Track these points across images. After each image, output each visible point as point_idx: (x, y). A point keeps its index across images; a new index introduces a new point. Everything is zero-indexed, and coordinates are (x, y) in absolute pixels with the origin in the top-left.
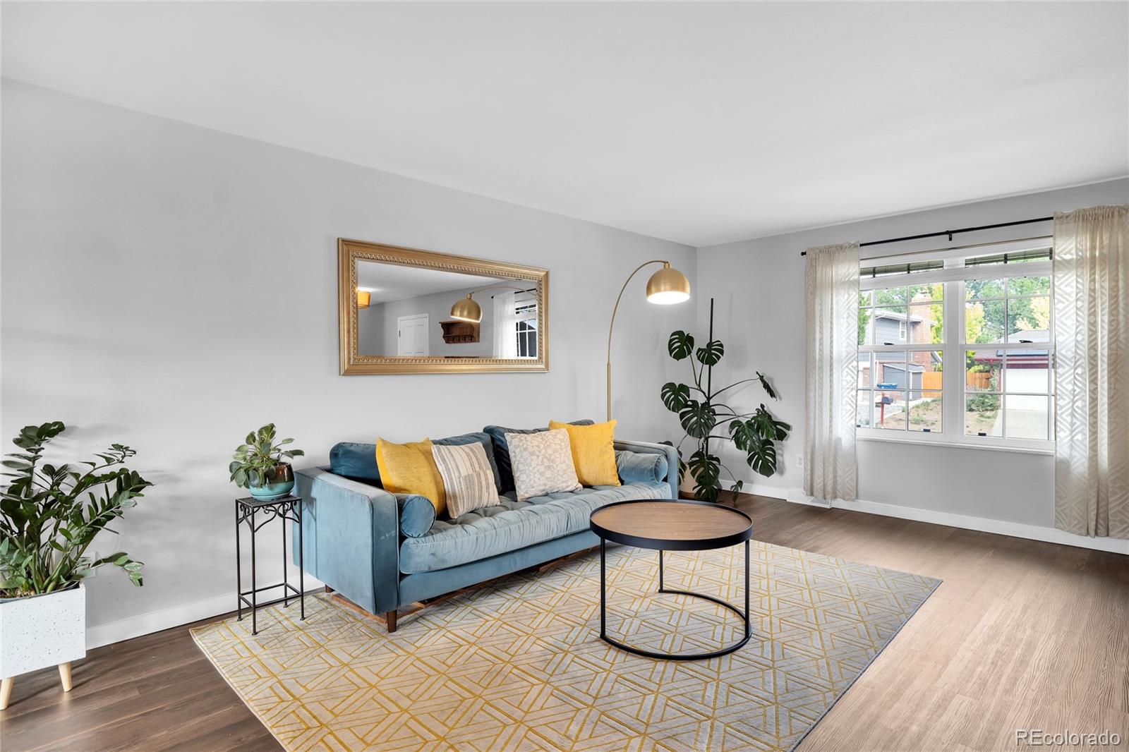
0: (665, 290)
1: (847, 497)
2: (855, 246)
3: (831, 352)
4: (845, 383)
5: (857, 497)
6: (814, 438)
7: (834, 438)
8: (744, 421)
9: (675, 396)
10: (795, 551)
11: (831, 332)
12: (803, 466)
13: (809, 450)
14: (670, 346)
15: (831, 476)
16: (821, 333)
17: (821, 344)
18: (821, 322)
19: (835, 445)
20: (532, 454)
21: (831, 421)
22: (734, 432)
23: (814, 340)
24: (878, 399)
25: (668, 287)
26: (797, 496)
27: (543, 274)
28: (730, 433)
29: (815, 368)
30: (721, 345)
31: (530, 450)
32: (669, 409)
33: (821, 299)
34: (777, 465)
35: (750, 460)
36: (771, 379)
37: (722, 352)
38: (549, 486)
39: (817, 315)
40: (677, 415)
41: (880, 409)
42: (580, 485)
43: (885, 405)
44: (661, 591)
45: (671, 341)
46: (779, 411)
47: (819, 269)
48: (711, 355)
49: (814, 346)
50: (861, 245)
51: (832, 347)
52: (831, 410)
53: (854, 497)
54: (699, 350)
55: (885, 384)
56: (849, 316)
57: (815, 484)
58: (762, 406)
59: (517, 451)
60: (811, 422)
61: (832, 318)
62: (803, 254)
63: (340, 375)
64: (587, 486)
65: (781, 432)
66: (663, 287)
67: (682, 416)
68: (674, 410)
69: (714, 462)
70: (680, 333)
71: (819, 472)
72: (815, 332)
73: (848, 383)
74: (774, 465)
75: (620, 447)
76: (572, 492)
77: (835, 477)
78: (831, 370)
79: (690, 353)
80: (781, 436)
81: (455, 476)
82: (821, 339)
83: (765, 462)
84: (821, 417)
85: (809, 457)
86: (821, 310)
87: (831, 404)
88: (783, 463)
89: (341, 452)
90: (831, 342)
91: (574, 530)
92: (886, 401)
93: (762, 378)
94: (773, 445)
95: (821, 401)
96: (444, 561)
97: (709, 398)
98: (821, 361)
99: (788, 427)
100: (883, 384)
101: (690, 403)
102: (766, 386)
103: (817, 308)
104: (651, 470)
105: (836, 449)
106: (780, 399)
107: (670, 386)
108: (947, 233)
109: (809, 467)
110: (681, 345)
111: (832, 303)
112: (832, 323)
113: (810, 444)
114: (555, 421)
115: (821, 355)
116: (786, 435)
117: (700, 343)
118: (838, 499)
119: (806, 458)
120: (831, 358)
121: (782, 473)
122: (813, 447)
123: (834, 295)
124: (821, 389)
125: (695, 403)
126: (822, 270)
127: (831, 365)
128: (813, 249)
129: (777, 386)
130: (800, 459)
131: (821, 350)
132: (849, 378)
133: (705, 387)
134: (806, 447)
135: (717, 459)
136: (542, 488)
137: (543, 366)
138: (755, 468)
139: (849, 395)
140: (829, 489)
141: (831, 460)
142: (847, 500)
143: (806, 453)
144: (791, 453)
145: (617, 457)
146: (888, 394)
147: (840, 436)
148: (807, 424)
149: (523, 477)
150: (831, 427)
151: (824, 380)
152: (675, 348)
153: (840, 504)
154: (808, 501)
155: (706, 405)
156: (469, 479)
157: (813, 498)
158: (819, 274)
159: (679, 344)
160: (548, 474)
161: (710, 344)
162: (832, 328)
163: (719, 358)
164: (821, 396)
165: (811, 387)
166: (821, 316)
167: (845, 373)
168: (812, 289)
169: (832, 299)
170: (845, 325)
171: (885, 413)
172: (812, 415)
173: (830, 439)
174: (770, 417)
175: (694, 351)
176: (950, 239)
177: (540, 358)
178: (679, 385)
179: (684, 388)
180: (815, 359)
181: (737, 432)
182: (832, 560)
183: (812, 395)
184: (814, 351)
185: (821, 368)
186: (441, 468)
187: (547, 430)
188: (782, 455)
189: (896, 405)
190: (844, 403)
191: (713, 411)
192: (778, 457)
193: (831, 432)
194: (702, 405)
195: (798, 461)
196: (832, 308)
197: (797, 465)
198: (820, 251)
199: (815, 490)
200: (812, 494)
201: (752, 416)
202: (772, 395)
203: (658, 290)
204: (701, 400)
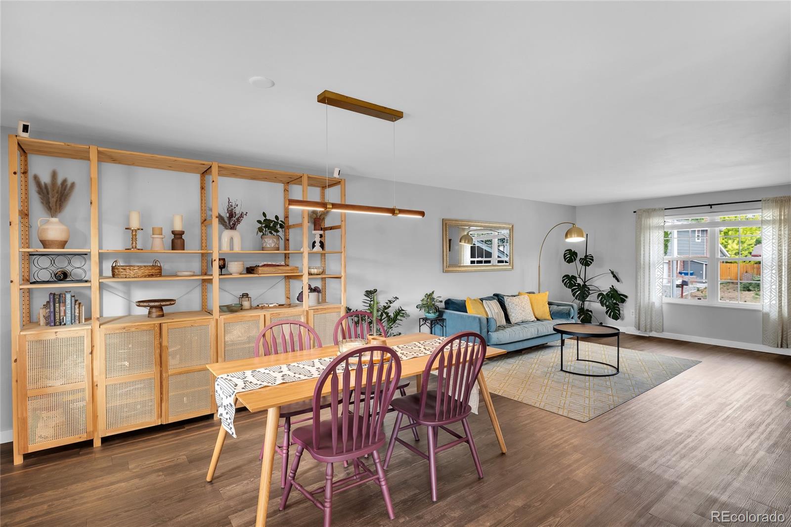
0: (575, 237)
1: (658, 331)
2: (662, 209)
3: (649, 261)
4: (656, 275)
5: (663, 331)
6: (640, 302)
7: (651, 302)
8: (605, 293)
9: (569, 281)
10: (633, 350)
11: (650, 251)
12: (634, 316)
13: (638, 308)
14: (565, 257)
15: (649, 320)
16: (644, 251)
17: (644, 257)
18: (644, 246)
19: (651, 306)
20: (516, 305)
21: (649, 294)
22: (600, 298)
23: (640, 255)
24: (679, 282)
25: (576, 235)
26: (631, 330)
27: (511, 226)
28: (598, 299)
29: (640, 268)
30: (592, 257)
31: (516, 303)
32: (567, 287)
33: (644, 235)
34: (621, 315)
35: (607, 312)
36: (617, 273)
37: (593, 260)
38: (524, 319)
39: (642, 243)
40: (570, 290)
41: (681, 289)
42: (536, 319)
43: (685, 287)
44: (578, 360)
45: (565, 254)
46: (621, 288)
47: (643, 220)
48: (587, 261)
49: (640, 257)
50: (665, 209)
51: (650, 258)
52: (649, 289)
53: (661, 330)
54: (581, 259)
55: (684, 272)
56: (659, 243)
57: (641, 325)
58: (613, 286)
59: (510, 304)
60: (639, 294)
61: (650, 244)
62: (635, 212)
63: (443, 272)
64: (538, 320)
65: (622, 299)
66: (573, 236)
67: (572, 291)
68: (569, 288)
69: (589, 313)
70: (570, 250)
71: (643, 319)
72: (640, 250)
73: (658, 275)
74: (619, 315)
75: (550, 304)
76: (532, 321)
77: (651, 321)
78: (649, 269)
79: (575, 260)
80: (623, 301)
81: (493, 312)
82: (644, 254)
83: (615, 313)
84: (644, 292)
85: (638, 311)
86: (644, 240)
87: (649, 285)
88: (623, 315)
89: (450, 302)
90: (650, 256)
91: (540, 335)
92: (684, 283)
93: (612, 273)
94: (618, 305)
95: (644, 284)
96: (501, 342)
97: (585, 282)
98: (644, 264)
99: (626, 297)
100: (683, 272)
101: (577, 284)
102: (614, 276)
103: (642, 239)
104: (567, 313)
105: (651, 307)
106: (622, 283)
107: (567, 276)
108: (709, 205)
109: (638, 316)
110: (570, 256)
111: (650, 237)
112: (650, 246)
113: (638, 305)
114: (521, 292)
115: (644, 262)
116: (625, 300)
117: (581, 255)
118: (653, 332)
119: (636, 312)
120: (649, 263)
121: (623, 319)
122: (640, 306)
123: (651, 233)
124: (644, 278)
125: (579, 284)
126: (644, 221)
127: (649, 267)
128: (640, 210)
129: (620, 276)
130: (633, 312)
131: (644, 259)
132: (659, 273)
133: (582, 276)
134: (636, 307)
135: (591, 311)
136: (521, 319)
137: (511, 268)
138: (610, 316)
139: (659, 281)
140: (648, 327)
141: (649, 313)
142: (658, 332)
143: (636, 309)
144: (628, 310)
145: (549, 308)
146: (686, 278)
147: (654, 301)
148: (636, 295)
149: (513, 315)
150: (649, 297)
151: (646, 273)
152: (567, 258)
153: (654, 334)
154: (637, 333)
155: (585, 286)
156: (497, 313)
157: (640, 331)
158: (643, 222)
159: (569, 256)
160: (523, 314)
161: (586, 256)
162: (650, 249)
163: (591, 263)
164: (644, 282)
165: (639, 277)
166: (644, 243)
167: (656, 271)
168: (639, 230)
169: (650, 235)
170: (657, 248)
171: (684, 291)
172: (639, 291)
173: (649, 303)
174: (617, 291)
175: (578, 259)
176: (711, 208)
177: (510, 264)
178: (572, 276)
179: (574, 277)
180: (641, 264)
181: (602, 298)
182: (651, 354)
183: (639, 281)
184: (640, 260)
185: (644, 268)
186: (487, 309)
187: (518, 295)
188: (623, 311)
189: (693, 286)
190: (656, 285)
191: (589, 289)
192: (621, 312)
193: (649, 299)
194: (583, 285)
195: (631, 313)
196: (650, 239)
197: (631, 315)
198: (644, 211)
199: (641, 327)
200: (639, 330)
201: (608, 291)
202: (618, 281)
203: (571, 237)
204: (582, 283)
